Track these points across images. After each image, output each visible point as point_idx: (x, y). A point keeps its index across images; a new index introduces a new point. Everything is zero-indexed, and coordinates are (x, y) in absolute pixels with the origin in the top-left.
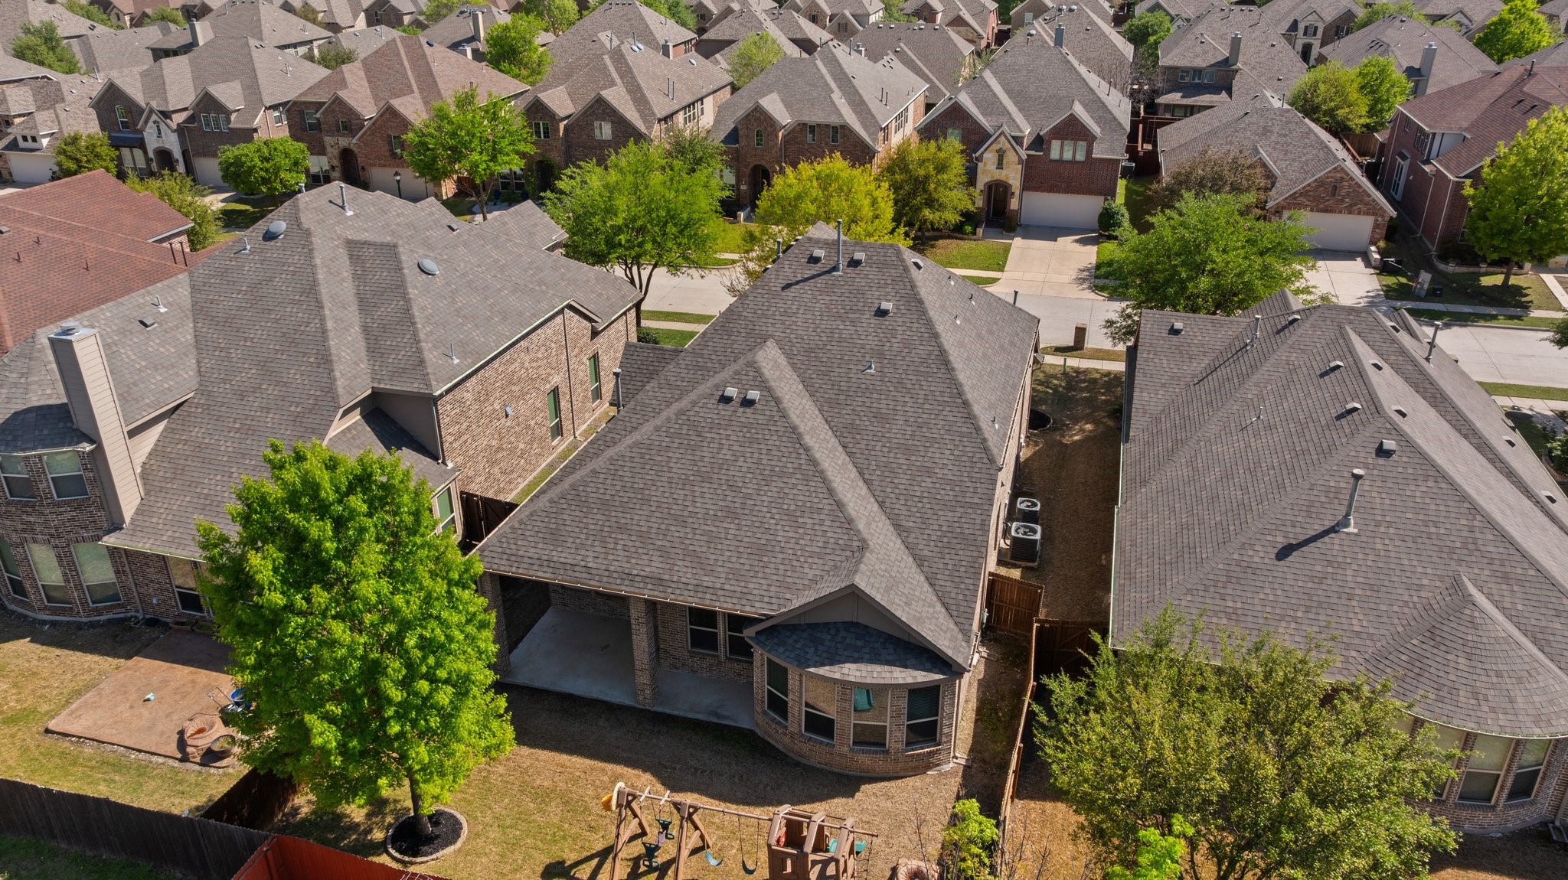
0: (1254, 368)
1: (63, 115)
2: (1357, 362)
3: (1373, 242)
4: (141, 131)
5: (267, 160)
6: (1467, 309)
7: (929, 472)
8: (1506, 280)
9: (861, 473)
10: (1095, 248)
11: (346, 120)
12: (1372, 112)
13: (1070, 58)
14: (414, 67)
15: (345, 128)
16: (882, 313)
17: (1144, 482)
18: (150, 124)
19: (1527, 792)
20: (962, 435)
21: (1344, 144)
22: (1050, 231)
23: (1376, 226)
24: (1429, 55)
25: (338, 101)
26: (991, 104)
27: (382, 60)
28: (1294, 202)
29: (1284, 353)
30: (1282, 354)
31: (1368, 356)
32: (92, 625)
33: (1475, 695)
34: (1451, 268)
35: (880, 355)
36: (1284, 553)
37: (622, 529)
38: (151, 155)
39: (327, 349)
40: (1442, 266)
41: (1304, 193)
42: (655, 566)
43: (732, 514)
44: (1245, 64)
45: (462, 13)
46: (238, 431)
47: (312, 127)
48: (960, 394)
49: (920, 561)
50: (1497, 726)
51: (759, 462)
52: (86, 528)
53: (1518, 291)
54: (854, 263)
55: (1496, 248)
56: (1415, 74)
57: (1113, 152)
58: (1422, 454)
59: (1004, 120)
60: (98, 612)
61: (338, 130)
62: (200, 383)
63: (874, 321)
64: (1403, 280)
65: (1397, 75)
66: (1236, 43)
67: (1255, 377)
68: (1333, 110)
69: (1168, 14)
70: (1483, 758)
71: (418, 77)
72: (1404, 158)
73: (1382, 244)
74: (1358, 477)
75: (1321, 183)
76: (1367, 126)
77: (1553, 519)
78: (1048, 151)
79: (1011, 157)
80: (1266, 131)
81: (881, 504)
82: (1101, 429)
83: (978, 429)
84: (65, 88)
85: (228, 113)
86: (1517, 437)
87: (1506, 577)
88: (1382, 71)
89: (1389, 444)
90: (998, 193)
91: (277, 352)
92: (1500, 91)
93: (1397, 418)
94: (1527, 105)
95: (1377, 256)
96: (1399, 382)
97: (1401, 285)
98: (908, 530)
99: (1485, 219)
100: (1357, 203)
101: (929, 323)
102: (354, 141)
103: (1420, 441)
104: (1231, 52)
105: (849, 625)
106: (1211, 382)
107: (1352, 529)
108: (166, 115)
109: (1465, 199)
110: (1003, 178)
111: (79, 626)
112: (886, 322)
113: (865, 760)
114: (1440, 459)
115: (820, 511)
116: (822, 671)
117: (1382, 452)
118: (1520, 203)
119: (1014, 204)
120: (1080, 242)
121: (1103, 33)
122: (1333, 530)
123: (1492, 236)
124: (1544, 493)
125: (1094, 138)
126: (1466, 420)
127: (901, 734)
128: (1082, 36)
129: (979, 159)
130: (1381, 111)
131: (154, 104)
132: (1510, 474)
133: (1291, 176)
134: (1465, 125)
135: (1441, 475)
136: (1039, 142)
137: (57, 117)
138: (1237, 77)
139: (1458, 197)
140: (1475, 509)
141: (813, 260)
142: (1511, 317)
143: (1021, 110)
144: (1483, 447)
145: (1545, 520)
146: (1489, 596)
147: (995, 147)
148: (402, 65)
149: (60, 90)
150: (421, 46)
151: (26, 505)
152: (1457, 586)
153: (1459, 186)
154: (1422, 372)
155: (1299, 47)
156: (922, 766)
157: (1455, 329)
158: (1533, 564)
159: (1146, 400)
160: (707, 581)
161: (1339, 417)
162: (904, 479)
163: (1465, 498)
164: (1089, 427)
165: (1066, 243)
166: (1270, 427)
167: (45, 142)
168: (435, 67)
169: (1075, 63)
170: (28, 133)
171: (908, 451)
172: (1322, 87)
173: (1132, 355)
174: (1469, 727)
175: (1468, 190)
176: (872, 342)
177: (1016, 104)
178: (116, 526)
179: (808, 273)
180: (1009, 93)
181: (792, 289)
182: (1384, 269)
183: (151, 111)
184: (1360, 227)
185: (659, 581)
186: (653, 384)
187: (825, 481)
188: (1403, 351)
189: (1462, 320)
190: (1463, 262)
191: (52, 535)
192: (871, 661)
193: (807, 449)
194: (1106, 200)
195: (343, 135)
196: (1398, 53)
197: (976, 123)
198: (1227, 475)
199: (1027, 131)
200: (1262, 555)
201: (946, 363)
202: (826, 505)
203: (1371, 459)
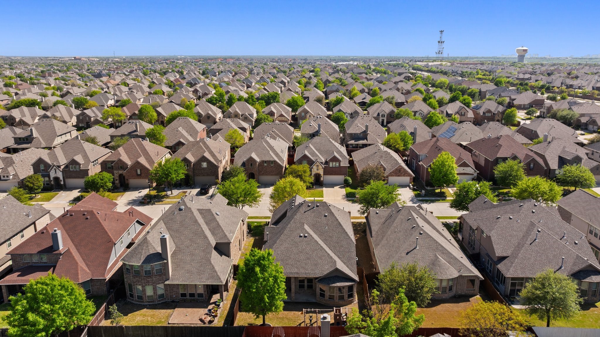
0: (395, 220)
1: (16, 168)
2: (414, 217)
3: (410, 183)
4: (49, 172)
5: (102, 180)
6: (433, 199)
7: (342, 246)
8: (441, 190)
9: (329, 248)
10: (344, 189)
11: (122, 165)
12: (405, 145)
13: (330, 139)
14: (139, 148)
15: (121, 168)
16: (325, 216)
17: (378, 245)
18: (53, 169)
19: (451, 290)
20: (347, 239)
21: (399, 155)
22: (332, 185)
23: (411, 179)
24: (415, 129)
25: (120, 160)
26: (313, 154)
27: (129, 146)
28: (391, 175)
29: (400, 217)
30: (399, 217)
31: (415, 216)
32: (159, 304)
33: (441, 273)
34: (429, 188)
35: (328, 225)
36: (407, 253)
37: (287, 264)
38: (52, 179)
39: (205, 235)
40: (427, 188)
41: (393, 172)
42: (296, 270)
43: (308, 259)
44: (369, 131)
45: (130, 122)
46: (190, 255)
47: (109, 168)
48: (345, 231)
49: (345, 263)
50: (444, 277)
51: (311, 248)
52: (161, 281)
53: (444, 193)
54: (317, 206)
55: (437, 184)
56: (413, 134)
57: (346, 164)
58: (427, 233)
59: (317, 158)
60: (160, 301)
61: (119, 169)
62: (176, 245)
63: (325, 218)
64: (419, 192)
65: (408, 134)
66: (367, 127)
67: (395, 222)
68: (395, 146)
69: (344, 112)
70: (444, 284)
71: (141, 151)
72: (414, 160)
73: (412, 183)
74: (417, 239)
75: (396, 169)
76: (403, 149)
77: (451, 243)
78: (329, 165)
79: (320, 167)
80: (381, 157)
81: (335, 254)
82: (361, 236)
83: (350, 237)
84: (14, 159)
85: (79, 164)
86: (445, 229)
87: (443, 253)
88: (405, 135)
89: (421, 232)
90: (317, 176)
91: (193, 236)
92: (432, 144)
93: (422, 227)
94: (438, 148)
95: (412, 187)
96: (421, 220)
97: (418, 193)
98: (341, 258)
99: (434, 177)
100: (406, 174)
101: (336, 217)
102: (125, 172)
103: (426, 231)
104: (366, 129)
105: (336, 276)
106: (387, 223)
107: (418, 248)
108: (59, 167)
109: (429, 172)
110: (318, 172)
111: (156, 305)
112: (327, 218)
113: (341, 302)
114: (430, 234)
115: (325, 256)
116: (333, 285)
117: (421, 234)
118: (440, 173)
119: (322, 179)
120: (340, 187)
121: (330, 124)
122: (415, 248)
123: (436, 181)
124: (449, 239)
125: (341, 161)
126: (434, 226)
127: (347, 296)
128: (325, 125)
129: (312, 168)
130: (407, 145)
131: (55, 163)
132: (443, 236)
133: (389, 168)
134: (426, 152)
135: (431, 237)
136: (326, 163)
137: (14, 168)
138: (368, 135)
139: (428, 172)
140: (437, 242)
141: (309, 206)
142: (443, 200)
143: (320, 154)
144: (438, 231)
145: (449, 243)
146: (441, 257)
147: (316, 165)
148: (136, 147)
149: (12, 159)
150: (140, 141)
151: (149, 276)
152: (436, 256)
153: (427, 169)
154: (425, 218)
155: (381, 121)
156: (351, 302)
157: (432, 204)
158: (447, 250)
159: (374, 228)
160: (307, 272)
161: (412, 228)
162: (338, 248)
163: (435, 240)
164: (358, 235)
165: (337, 188)
166: (400, 231)
167: (11, 177)
168: (147, 148)
169: (331, 140)
170: (6, 175)
171: (338, 243)
172: (391, 140)
173: (367, 218)
174: (441, 278)
175: (429, 170)
176: (325, 222)
177: (319, 152)
178: (168, 279)
179: (309, 209)
180: (316, 149)
181: (306, 212)
182: (414, 190)
183: (54, 166)
184: (406, 179)
185: (298, 273)
186: (283, 235)
187: (325, 250)
188: (421, 214)
189: (433, 201)
190: (431, 187)
191: (153, 283)
192: (341, 282)
193: (320, 245)
194: (345, 177)
195: (121, 170)
196: (408, 128)
197: (310, 159)
198: (394, 241)
199: (324, 161)
200: (404, 254)
201: (341, 225)
202: (326, 254)
203: (419, 235)
